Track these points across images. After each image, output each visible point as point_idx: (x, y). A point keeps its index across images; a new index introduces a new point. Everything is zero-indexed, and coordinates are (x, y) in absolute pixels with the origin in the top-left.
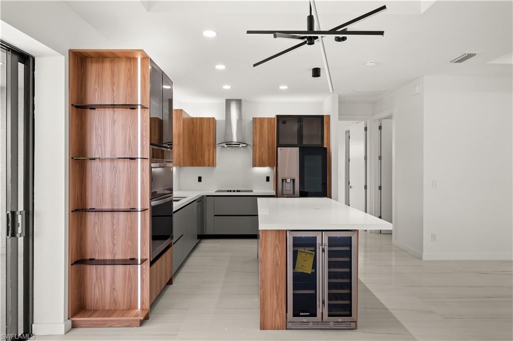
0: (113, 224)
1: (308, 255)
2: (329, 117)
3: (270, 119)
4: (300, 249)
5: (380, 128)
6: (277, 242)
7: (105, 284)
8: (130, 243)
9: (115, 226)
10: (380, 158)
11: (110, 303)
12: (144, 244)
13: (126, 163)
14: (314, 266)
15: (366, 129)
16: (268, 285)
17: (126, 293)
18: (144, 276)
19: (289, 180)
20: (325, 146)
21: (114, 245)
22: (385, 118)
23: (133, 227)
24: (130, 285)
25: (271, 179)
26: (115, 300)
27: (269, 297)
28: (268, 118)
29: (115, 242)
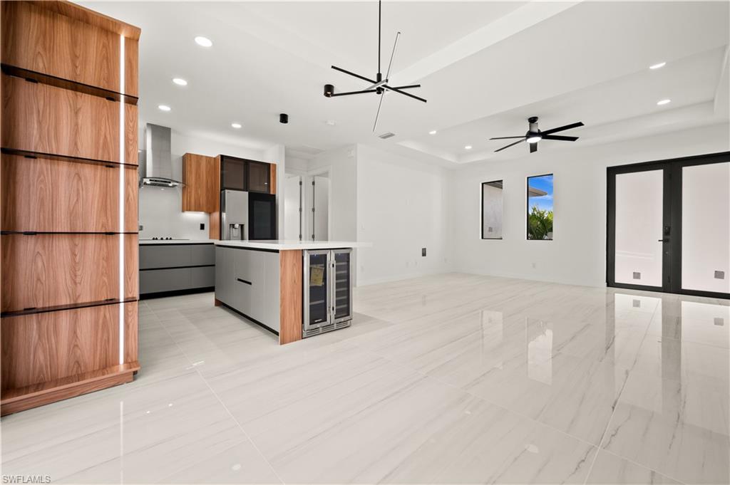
0: (74, 254)
1: (319, 271)
2: (275, 165)
3: (208, 159)
4: (315, 266)
5: (313, 183)
6: (295, 262)
7: (57, 343)
8: (105, 279)
9: (78, 257)
10: (313, 210)
11: (68, 367)
12: (130, 279)
13: (99, 171)
14: (325, 279)
15: (301, 183)
16: (287, 303)
17: (99, 348)
18: (130, 320)
19: (237, 226)
20: (272, 193)
21: (75, 283)
22: (318, 175)
23: (111, 258)
24: (105, 335)
25: (207, 227)
26: (77, 362)
27: (288, 314)
28: (207, 157)
29: (78, 280)
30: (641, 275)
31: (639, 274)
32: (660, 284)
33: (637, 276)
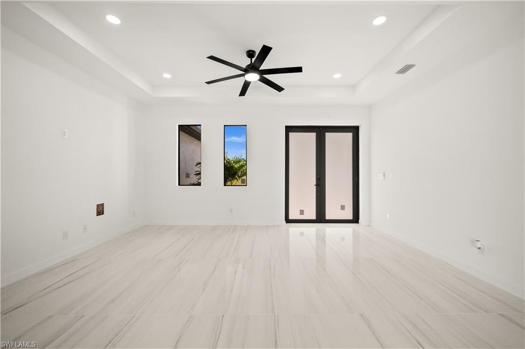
30: (305, 212)
31: (303, 211)
32: (314, 217)
33: (302, 212)
